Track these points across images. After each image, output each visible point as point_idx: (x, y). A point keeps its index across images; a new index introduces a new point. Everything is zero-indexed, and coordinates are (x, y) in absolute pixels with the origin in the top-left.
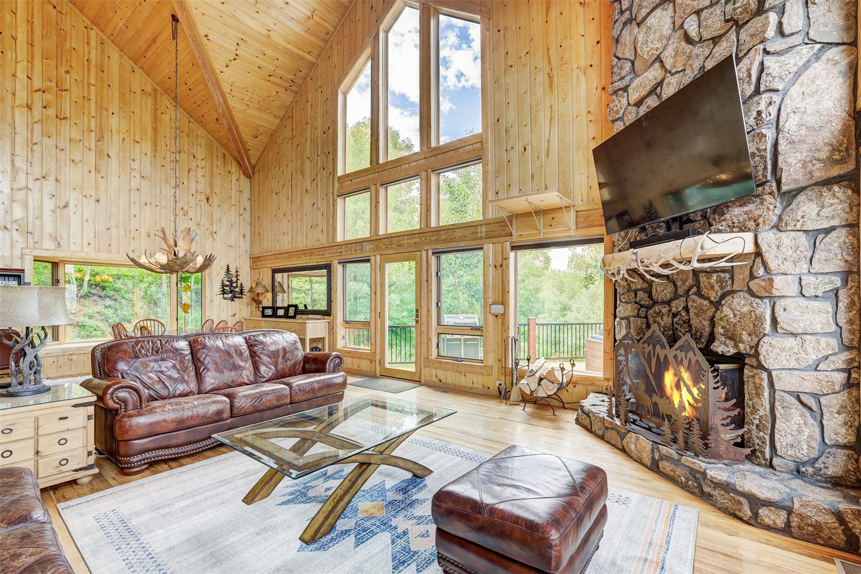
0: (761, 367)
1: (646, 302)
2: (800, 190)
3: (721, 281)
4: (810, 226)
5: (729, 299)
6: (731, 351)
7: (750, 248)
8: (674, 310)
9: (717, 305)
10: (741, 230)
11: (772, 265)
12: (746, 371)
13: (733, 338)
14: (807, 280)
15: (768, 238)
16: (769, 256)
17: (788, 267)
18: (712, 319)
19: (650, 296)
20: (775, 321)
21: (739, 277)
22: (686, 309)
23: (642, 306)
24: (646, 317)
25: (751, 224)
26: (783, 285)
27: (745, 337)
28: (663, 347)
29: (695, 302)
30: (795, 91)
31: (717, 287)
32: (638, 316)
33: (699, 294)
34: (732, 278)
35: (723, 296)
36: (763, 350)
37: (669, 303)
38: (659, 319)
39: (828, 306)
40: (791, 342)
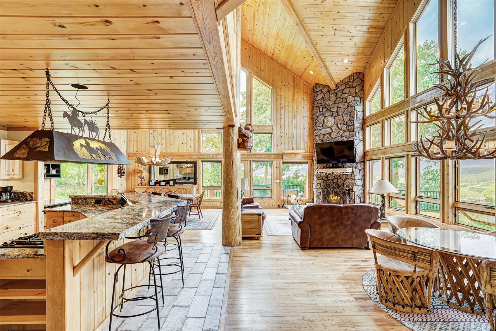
0: (353, 191)
1: (326, 179)
2: (358, 162)
3: (346, 176)
4: (359, 168)
5: (348, 179)
6: (348, 189)
7: (352, 171)
8: (334, 181)
9: (344, 181)
10: (350, 168)
11: (355, 174)
12: (350, 192)
13: (348, 186)
14: (359, 177)
15: (354, 169)
16: (354, 173)
17: (357, 175)
18: (343, 184)
19: (327, 178)
20: (355, 183)
21: (349, 176)
22: (337, 181)
23: (325, 180)
24: (326, 183)
25: (352, 167)
26: (356, 178)
27: (350, 186)
28: (336, 189)
29: (339, 180)
30: (357, 146)
31: (345, 177)
32: (323, 183)
33: (340, 178)
34: (348, 176)
35: (346, 179)
36: (353, 188)
37: (333, 180)
38: (330, 183)
39: (361, 181)
40: (357, 187)
